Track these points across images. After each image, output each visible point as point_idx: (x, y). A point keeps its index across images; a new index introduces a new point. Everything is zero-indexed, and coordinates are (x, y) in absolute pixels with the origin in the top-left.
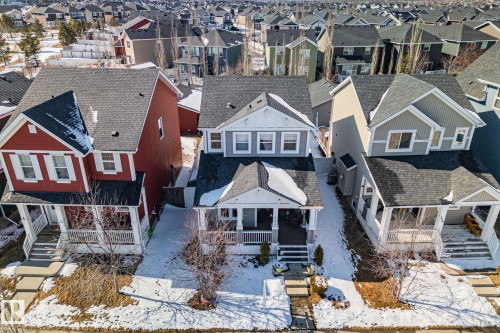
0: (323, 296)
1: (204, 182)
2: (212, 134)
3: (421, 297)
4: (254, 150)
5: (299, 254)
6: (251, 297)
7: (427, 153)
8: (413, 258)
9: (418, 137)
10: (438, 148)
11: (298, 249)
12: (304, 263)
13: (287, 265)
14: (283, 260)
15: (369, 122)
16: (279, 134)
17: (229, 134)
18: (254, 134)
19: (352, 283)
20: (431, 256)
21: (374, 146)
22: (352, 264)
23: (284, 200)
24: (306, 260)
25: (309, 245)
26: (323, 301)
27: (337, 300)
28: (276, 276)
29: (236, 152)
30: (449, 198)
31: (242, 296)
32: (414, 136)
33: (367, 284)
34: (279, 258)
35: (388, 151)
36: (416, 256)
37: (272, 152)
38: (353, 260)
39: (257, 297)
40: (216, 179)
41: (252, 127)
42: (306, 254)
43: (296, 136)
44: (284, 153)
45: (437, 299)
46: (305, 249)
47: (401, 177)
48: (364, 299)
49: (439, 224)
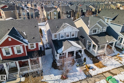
0: (89, 69)
1: (56, 47)
2: (54, 35)
3: (107, 64)
4: (65, 37)
5: (80, 60)
6: (75, 73)
7: (99, 33)
8: (102, 56)
9: (98, 30)
10: (101, 32)
11: (80, 59)
12: (82, 62)
13: (79, 63)
14: (77, 63)
15: (89, 28)
16: (71, 33)
17: (59, 34)
18: (65, 33)
19: (93, 64)
20: (104, 55)
21: (90, 33)
22: (91, 60)
23: (78, 48)
24: (82, 61)
25: (82, 58)
26: (90, 70)
27: (92, 69)
28: (77, 67)
29: (61, 39)
30: (107, 42)
31: (72, 73)
32: (97, 30)
33: (96, 64)
34: (76, 62)
35: (93, 34)
36: (102, 55)
37: (69, 37)
38: (91, 59)
39: (76, 73)
40: (59, 46)
41: (65, 32)
42: (82, 60)
43: (74, 33)
44: (72, 37)
45: (110, 63)
46: (81, 59)
47: (97, 39)
48: (97, 67)
49: (106, 48)
